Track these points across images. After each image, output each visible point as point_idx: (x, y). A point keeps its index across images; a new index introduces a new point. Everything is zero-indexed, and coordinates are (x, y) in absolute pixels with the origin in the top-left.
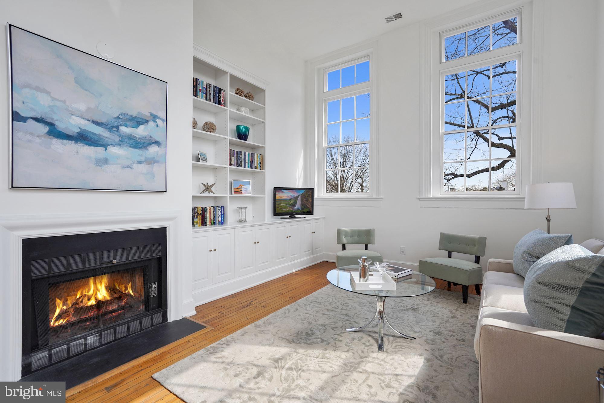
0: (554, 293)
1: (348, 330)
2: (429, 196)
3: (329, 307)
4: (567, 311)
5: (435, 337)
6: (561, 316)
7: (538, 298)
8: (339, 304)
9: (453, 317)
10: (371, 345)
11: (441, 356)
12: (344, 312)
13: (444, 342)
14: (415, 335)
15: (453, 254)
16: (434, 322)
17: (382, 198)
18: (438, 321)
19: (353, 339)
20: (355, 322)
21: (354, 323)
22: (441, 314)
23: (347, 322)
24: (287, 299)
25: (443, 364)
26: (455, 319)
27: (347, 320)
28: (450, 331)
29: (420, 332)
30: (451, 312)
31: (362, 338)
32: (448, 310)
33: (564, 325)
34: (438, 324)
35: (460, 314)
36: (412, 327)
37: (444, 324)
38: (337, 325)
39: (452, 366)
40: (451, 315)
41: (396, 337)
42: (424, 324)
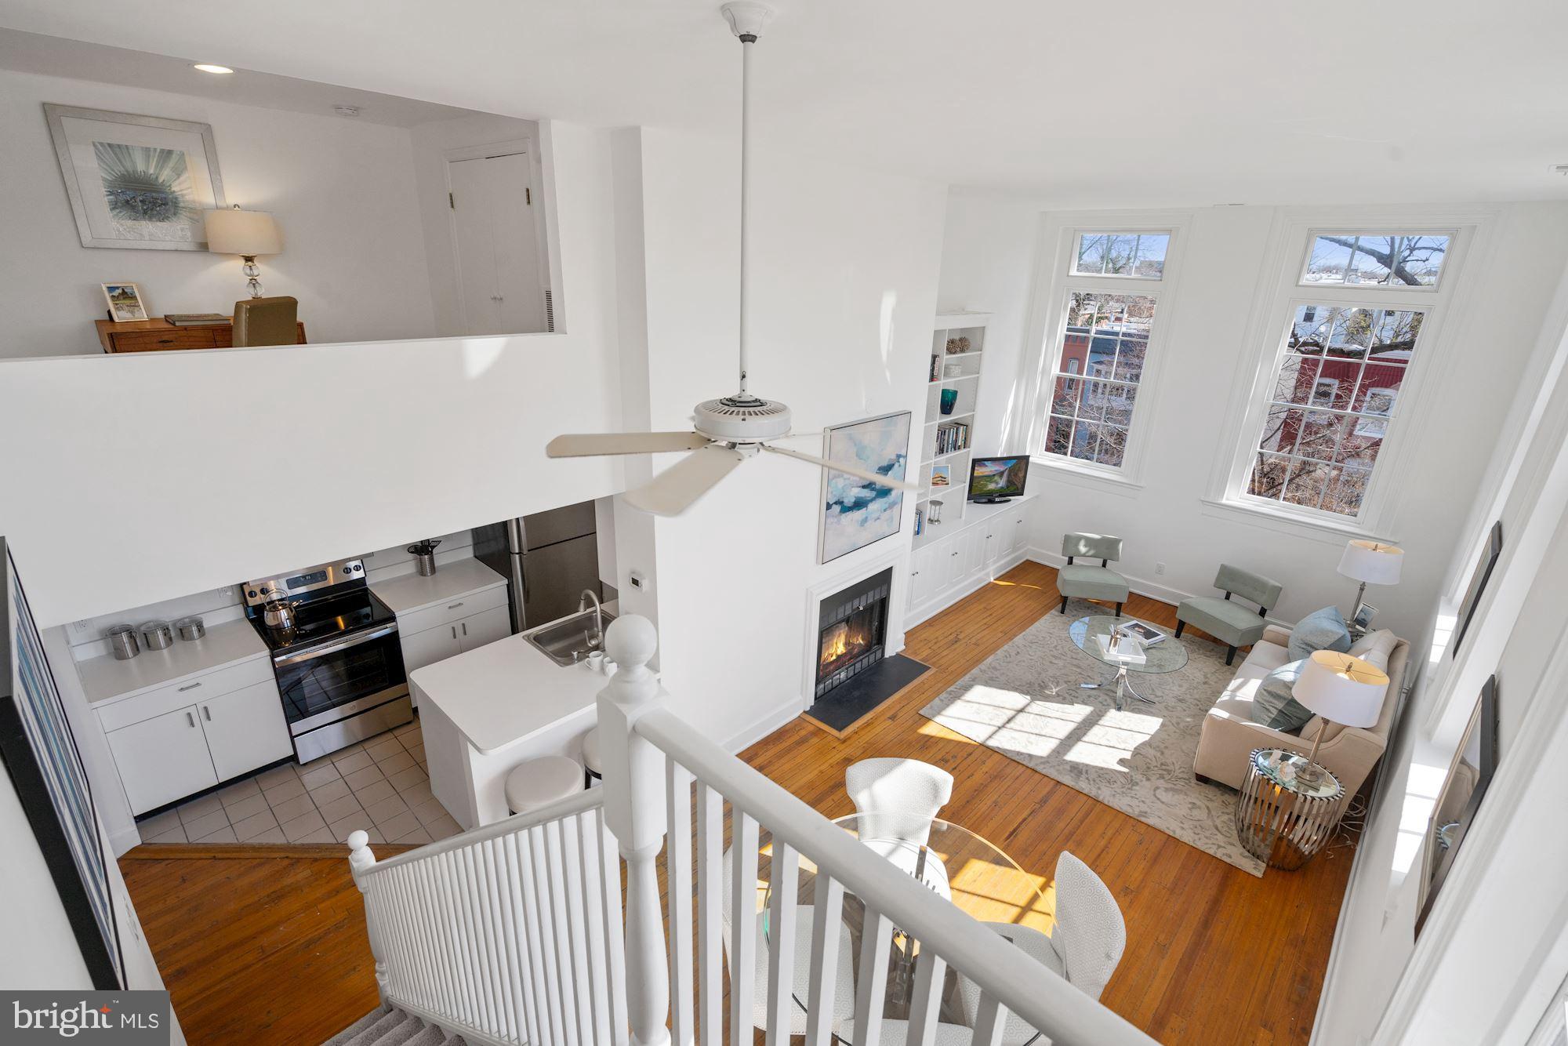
0: (1271, 699)
1: (1082, 686)
2: (1219, 502)
3: (1055, 653)
4: (1275, 712)
5: (1177, 704)
6: (1270, 714)
7: (1261, 700)
8: (1066, 649)
9: (1205, 683)
10: (1108, 705)
11: (1178, 724)
12: (1075, 662)
13: (1185, 710)
14: (1156, 700)
15: (1233, 597)
16: (1180, 686)
17: (1142, 487)
18: (1186, 686)
19: (1089, 696)
20: (1089, 676)
21: (1089, 678)
22: (1191, 677)
23: (1080, 676)
24: (1000, 635)
25: (1177, 731)
26: (1206, 686)
27: (1080, 674)
28: (1195, 699)
29: (1162, 697)
30: (1205, 677)
31: (1099, 696)
32: (1202, 672)
33: (1269, 720)
34: (1184, 690)
35: (1215, 680)
36: (1153, 690)
37: (1191, 691)
38: (1070, 678)
39: (1185, 733)
40: (1204, 680)
41: (1135, 699)
42: (1168, 687)
